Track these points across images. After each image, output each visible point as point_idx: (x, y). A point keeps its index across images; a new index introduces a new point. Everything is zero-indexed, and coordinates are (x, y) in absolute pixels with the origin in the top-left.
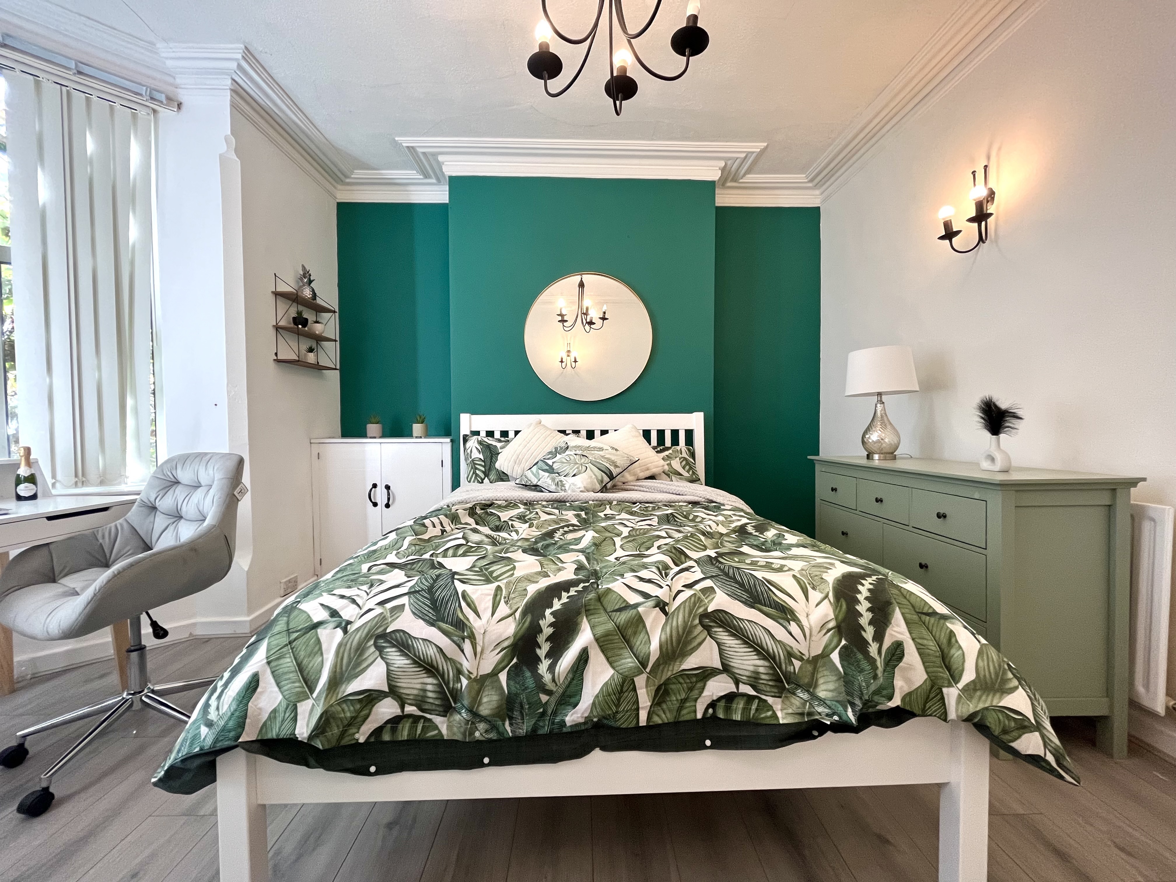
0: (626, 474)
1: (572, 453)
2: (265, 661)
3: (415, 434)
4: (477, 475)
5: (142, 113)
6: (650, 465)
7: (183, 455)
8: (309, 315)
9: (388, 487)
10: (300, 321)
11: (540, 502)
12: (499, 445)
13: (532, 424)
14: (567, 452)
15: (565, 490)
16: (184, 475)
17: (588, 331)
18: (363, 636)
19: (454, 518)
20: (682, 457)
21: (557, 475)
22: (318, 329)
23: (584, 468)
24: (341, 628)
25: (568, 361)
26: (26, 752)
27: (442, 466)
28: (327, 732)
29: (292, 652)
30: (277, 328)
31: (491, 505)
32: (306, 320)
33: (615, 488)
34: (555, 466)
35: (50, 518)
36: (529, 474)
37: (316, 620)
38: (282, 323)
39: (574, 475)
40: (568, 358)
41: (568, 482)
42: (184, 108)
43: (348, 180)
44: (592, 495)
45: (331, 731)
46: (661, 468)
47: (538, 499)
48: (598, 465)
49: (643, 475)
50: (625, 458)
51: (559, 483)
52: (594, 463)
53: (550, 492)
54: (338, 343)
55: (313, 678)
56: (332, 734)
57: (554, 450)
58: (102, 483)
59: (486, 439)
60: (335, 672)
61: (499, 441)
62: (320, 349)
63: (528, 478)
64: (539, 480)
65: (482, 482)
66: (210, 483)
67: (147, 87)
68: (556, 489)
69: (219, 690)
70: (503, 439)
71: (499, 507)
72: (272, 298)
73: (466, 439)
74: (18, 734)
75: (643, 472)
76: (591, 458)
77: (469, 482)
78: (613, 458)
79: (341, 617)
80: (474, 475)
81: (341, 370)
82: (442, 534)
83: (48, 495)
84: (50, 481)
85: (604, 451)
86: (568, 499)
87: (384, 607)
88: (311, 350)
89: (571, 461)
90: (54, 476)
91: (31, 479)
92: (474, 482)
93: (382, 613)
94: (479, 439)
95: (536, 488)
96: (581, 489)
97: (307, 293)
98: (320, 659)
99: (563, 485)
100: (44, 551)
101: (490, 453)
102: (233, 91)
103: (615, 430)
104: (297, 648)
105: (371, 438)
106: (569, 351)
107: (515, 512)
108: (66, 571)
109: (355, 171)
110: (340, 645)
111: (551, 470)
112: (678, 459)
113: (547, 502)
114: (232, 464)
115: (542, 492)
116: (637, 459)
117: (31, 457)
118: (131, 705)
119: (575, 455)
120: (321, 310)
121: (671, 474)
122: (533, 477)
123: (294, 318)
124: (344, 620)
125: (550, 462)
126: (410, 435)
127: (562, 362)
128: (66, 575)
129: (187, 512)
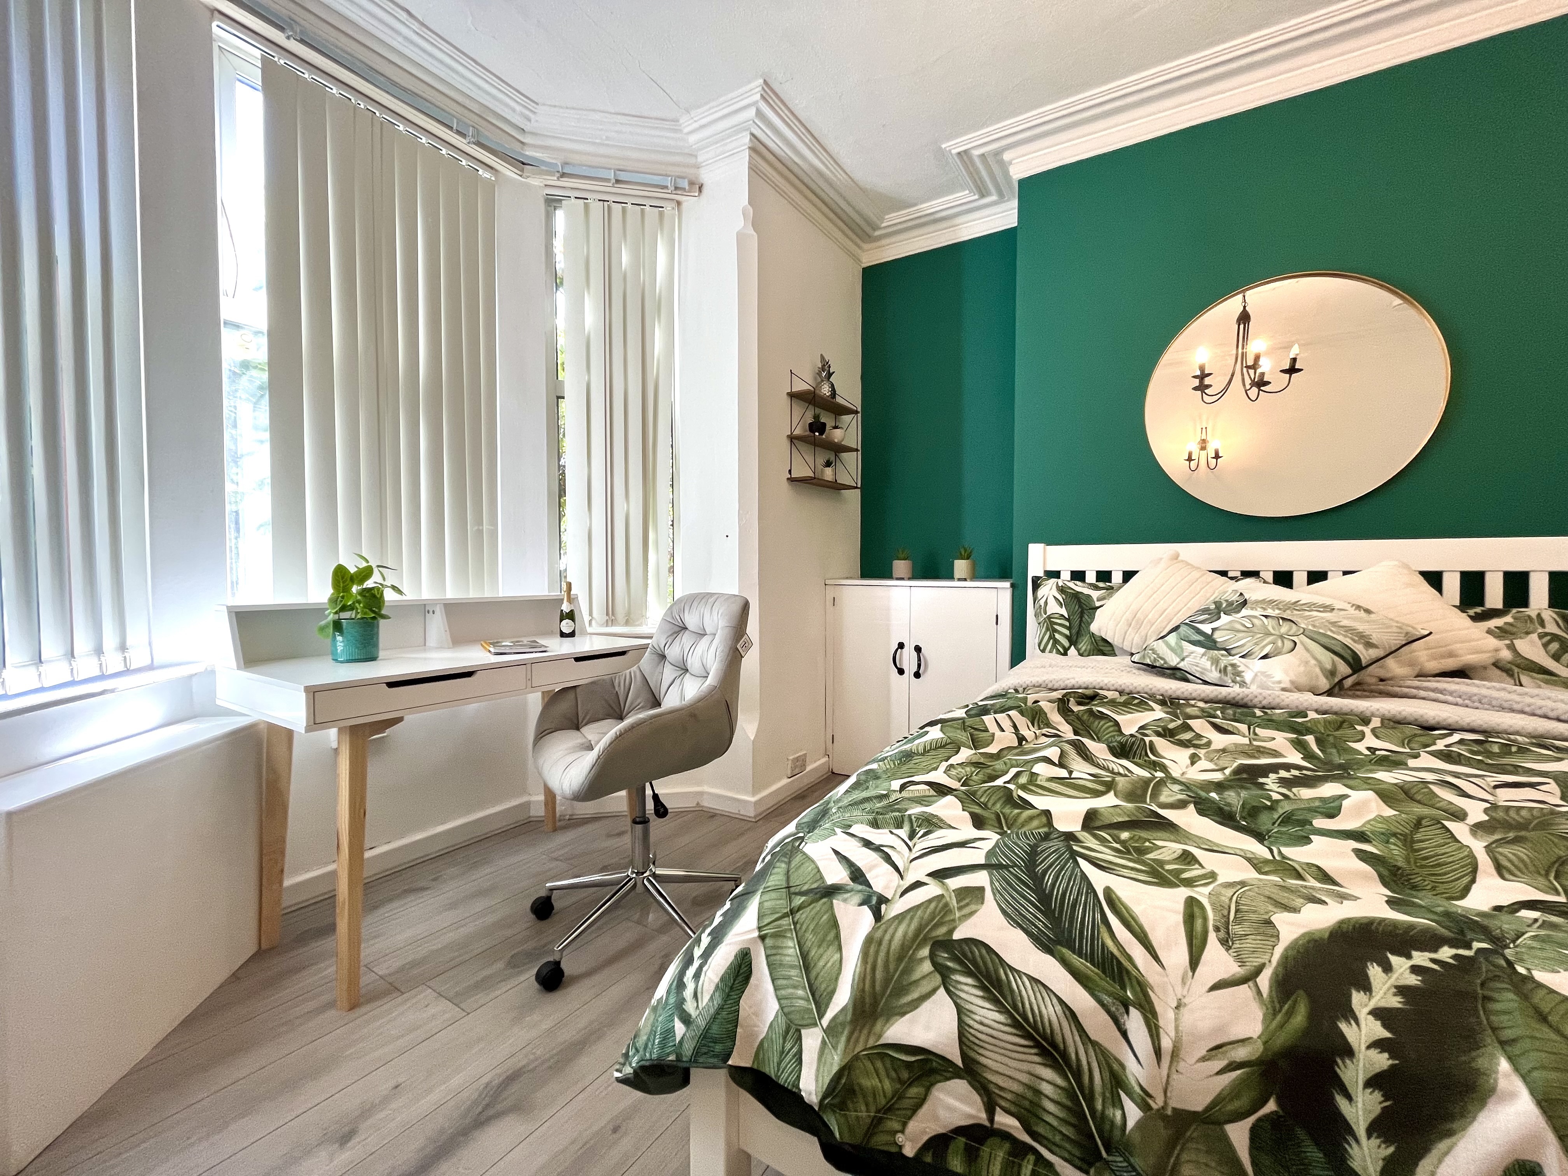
0: (1390, 662)
1: (1258, 612)
2: (756, 934)
3: (957, 575)
4: (1056, 642)
5: (669, 208)
6: (1458, 646)
7: (691, 595)
8: (827, 419)
9: (918, 649)
10: (817, 427)
11: (1192, 702)
12: (1095, 594)
13: (1161, 559)
14: (1245, 612)
15: (1243, 684)
16: (691, 620)
17: (1253, 398)
18: (910, 934)
19: (1037, 716)
20: (1546, 634)
21: (1224, 652)
22: (837, 435)
23: (1289, 645)
24: (870, 908)
25: (1202, 457)
26: (552, 907)
27: (997, 623)
28: (848, 1110)
29: (795, 928)
30: (792, 439)
31: (1093, 697)
32: (824, 425)
33: (1360, 690)
34: (1219, 637)
35: (578, 659)
36: (1161, 647)
37: (830, 881)
38: (797, 432)
39: (1265, 657)
40: (1203, 453)
41: (1251, 669)
42: (705, 190)
43: (877, 233)
44: (1307, 699)
45: (856, 1111)
46: (1489, 655)
47: (1186, 694)
48: (1324, 640)
49: (1433, 666)
50: (1395, 630)
51: (1229, 668)
52: (1315, 636)
53: (1206, 683)
54: (860, 453)
55: (823, 986)
56: (857, 1117)
57: (1213, 607)
58: (627, 623)
59: (1071, 585)
60: (863, 990)
61: (1096, 588)
62: (839, 464)
63: (1158, 655)
64: (1183, 660)
65: (1065, 654)
66: (714, 632)
67: (672, 176)
68: (1220, 678)
69: (696, 964)
70: (1101, 584)
71: (1113, 703)
72: (786, 400)
73: (1037, 583)
74: (548, 885)
75: (1436, 659)
76: (1303, 626)
77: (1043, 651)
78: (1361, 627)
79: (870, 886)
80: (1051, 641)
81: (862, 489)
82: (1020, 744)
83: (584, 633)
84: (586, 618)
85: (1335, 611)
86: (1256, 701)
87: (943, 884)
88: (828, 464)
89: (1255, 629)
90: (591, 614)
91: (571, 616)
92: (1050, 652)
93: (942, 896)
94: (1060, 584)
95: (1175, 673)
96: (1283, 685)
97: (826, 390)
98: (837, 956)
99: (1238, 674)
100: (571, 695)
101: (1080, 606)
102: (753, 149)
103: (1345, 573)
104: (802, 925)
105: (898, 579)
106: (1204, 441)
107: (1146, 717)
108: (588, 717)
109: (887, 217)
110: (869, 941)
111: (1209, 643)
112: (1535, 636)
113: (1206, 702)
114: (736, 607)
115: (1187, 680)
116: (1427, 632)
117: (572, 593)
118: (635, 885)
119: (1263, 618)
120: (841, 411)
121: (1516, 670)
122: (1169, 652)
123: (810, 424)
124: (875, 892)
125: (1207, 628)
126: (950, 576)
127: (1190, 459)
128: (586, 724)
129: (692, 664)
